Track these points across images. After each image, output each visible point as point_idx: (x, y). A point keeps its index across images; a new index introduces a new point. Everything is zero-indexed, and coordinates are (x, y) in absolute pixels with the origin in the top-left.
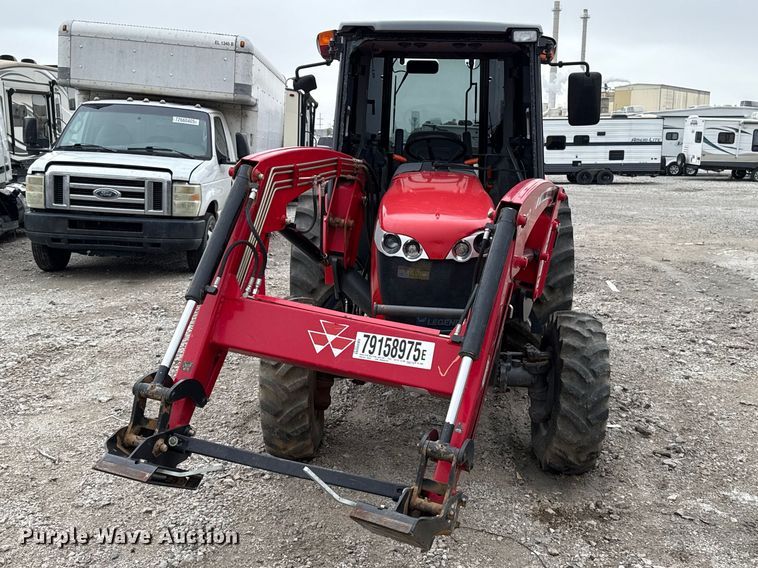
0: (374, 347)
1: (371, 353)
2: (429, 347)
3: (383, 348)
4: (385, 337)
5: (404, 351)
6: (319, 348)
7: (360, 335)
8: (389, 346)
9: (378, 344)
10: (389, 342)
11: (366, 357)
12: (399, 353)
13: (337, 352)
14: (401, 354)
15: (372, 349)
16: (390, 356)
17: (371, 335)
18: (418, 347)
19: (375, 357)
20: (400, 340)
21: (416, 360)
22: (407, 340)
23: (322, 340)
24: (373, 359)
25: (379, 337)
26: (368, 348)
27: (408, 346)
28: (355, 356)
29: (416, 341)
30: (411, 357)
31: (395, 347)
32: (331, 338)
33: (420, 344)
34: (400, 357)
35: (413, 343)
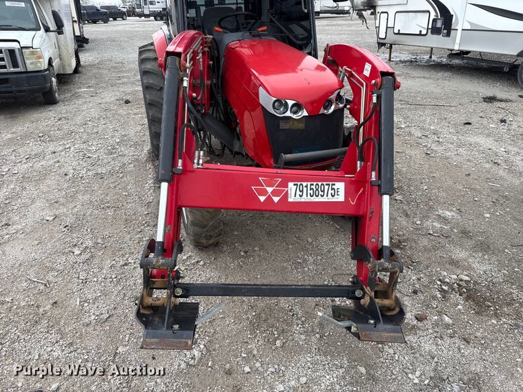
0: (302, 191)
1: (301, 196)
2: (340, 186)
3: (309, 192)
4: (309, 184)
5: (324, 191)
6: (262, 199)
7: (291, 185)
8: (313, 189)
9: (305, 189)
10: (312, 187)
11: (298, 199)
12: (320, 193)
13: (276, 199)
14: (322, 194)
15: (301, 194)
16: (314, 196)
17: (299, 183)
18: (333, 187)
19: (305, 199)
20: (320, 184)
21: (333, 196)
22: (325, 183)
23: (264, 192)
24: (303, 200)
25: (304, 184)
26: (298, 193)
27: (326, 187)
28: (290, 200)
29: (331, 183)
30: (329, 195)
31: (317, 190)
32: (270, 190)
33: (334, 185)
34: (322, 196)
35: (329, 185)
